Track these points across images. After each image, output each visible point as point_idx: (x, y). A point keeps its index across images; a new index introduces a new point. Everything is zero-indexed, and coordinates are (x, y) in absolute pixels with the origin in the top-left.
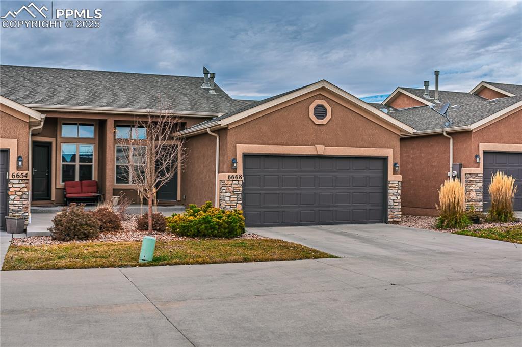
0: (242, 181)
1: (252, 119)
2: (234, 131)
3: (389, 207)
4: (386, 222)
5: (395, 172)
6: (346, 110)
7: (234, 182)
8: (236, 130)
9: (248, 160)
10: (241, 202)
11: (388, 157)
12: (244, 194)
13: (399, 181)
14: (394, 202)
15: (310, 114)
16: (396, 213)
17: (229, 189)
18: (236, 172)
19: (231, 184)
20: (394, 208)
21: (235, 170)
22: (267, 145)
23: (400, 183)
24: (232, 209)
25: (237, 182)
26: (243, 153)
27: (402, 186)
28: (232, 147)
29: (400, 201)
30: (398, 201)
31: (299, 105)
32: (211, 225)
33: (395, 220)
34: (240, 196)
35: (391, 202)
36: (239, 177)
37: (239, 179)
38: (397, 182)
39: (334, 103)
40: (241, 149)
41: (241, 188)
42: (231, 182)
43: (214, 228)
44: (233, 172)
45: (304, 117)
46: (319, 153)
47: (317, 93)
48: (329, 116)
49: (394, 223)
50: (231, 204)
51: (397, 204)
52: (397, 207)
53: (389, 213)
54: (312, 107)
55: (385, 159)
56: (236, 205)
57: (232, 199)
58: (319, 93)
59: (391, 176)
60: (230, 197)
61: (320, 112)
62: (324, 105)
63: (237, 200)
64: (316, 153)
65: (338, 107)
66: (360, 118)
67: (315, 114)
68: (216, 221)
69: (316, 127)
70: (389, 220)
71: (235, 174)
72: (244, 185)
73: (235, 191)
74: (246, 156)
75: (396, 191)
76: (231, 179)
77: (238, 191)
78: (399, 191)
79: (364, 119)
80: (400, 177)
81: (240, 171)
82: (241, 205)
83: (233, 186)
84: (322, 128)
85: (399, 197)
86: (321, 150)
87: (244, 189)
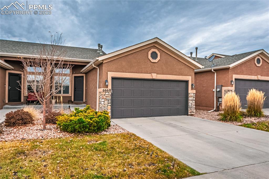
0: (111, 92)
1: (117, 58)
2: (106, 64)
3: (189, 107)
4: (188, 115)
5: (192, 89)
6: (168, 55)
7: (106, 93)
8: (108, 64)
9: (115, 81)
10: (110, 104)
11: (189, 80)
12: (112, 100)
13: (194, 93)
14: (191, 104)
15: (149, 56)
16: (192, 110)
17: (103, 97)
18: (107, 88)
19: (105, 94)
20: (191, 107)
21: (107, 86)
22: (125, 72)
23: (194, 94)
24: (105, 108)
25: (108, 93)
26: (112, 77)
27: (196, 96)
28: (105, 74)
29: (194, 104)
30: (193, 104)
31: (143, 51)
32: (84, 125)
33: (192, 113)
34: (110, 101)
35: (190, 104)
36: (109, 90)
37: (109, 91)
38: (193, 94)
39: (161, 51)
40: (111, 75)
41: (110, 97)
42: (104, 93)
43: (86, 127)
44: (106, 88)
45: (145, 58)
46: (153, 78)
47: (153, 45)
48: (159, 58)
49: (192, 115)
50: (105, 106)
51: (193, 105)
52: (193, 107)
53: (189, 110)
54: (150, 53)
55: (187, 82)
56: (107, 106)
57: (105, 103)
58: (154, 45)
59: (190, 91)
60: (104, 102)
61: (154, 55)
62: (156, 52)
63: (108, 103)
64: (152, 78)
65: (164, 53)
66: (175, 59)
67: (151, 56)
68: (88, 122)
69: (152, 64)
70: (189, 114)
71: (107, 89)
72: (112, 95)
73: (107, 98)
74: (113, 79)
75: (193, 99)
76: (105, 91)
77: (109, 98)
78: (194, 99)
79: (177, 60)
80: (194, 91)
81: (110, 87)
82: (110, 106)
83: (106, 95)
84: (155, 64)
85: (194, 102)
86: (155, 76)
87: (112, 97)
